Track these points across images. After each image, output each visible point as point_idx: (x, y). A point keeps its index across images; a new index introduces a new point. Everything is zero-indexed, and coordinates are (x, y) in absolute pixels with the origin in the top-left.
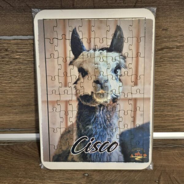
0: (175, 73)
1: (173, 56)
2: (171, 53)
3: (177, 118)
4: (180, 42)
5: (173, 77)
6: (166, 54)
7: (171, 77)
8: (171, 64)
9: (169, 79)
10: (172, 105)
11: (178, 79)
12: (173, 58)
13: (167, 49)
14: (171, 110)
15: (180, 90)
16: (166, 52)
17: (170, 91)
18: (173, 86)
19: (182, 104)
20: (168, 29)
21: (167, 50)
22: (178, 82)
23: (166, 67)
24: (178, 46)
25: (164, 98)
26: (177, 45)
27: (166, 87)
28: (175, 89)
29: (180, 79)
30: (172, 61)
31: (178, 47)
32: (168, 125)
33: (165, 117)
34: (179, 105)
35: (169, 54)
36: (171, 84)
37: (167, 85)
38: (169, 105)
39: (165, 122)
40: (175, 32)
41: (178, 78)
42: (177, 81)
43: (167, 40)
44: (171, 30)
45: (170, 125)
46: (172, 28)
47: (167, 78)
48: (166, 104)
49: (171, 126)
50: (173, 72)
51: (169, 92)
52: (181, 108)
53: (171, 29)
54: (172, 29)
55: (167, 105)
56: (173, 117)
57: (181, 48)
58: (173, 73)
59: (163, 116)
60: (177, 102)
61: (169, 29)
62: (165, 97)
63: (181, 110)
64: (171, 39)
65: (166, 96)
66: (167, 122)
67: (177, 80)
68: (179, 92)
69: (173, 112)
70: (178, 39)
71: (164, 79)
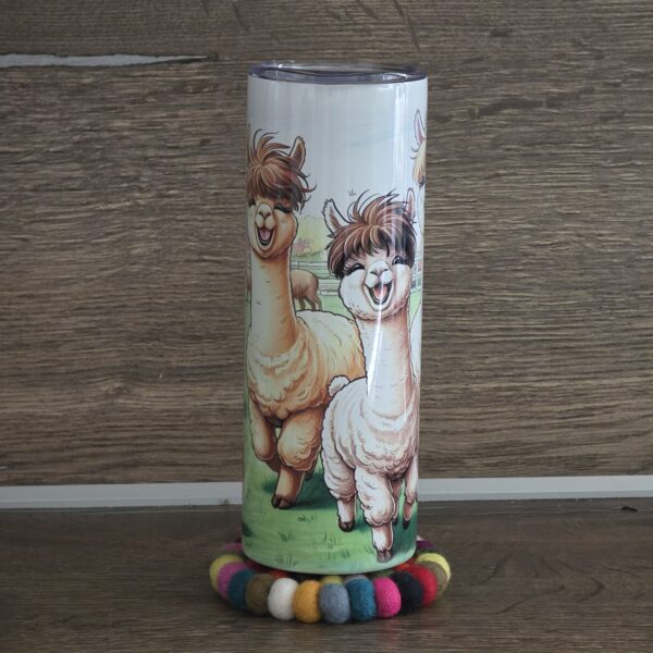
0: (554, 207)
1: (540, 135)
2: (530, 124)
3: (580, 406)
4: (557, 83)
5: (548, 222)
6: (512, 127)
7: (541, 222)
8: (535, 167)
9: (531, 230)
10: (555, 345)
11: (565, 229)
12: (541, 143)
13: (514, 106)
14: (554, 370)
15: (579, 279)
16: (512, 120)
17: (542, 281)
18: (551, 262)
19: (591, 340)
20: (511, 31)
21: (515, 111)
22: (567, 243)
23: (518, 182)
24: (554, 98)
25: (518, 314)
26: (548, 93)
27: (523, 264)
28: (561, 273)
29: (575, 229)
30: (538, 155)
31: (553, 102)
32: (547, 439)
33: (530, 403)
34: (582, 344)
35: (522, 129)
36: (540, 253)
37: (526, 255)
38: (545, 345)
39: (533, 427)
40: (536, 42)
41: (567, 225)
42: (563, 239)
43: (513, 74)
44: (521, 36)
45: (554, 438)
46: (525, 29)
47: (524, 226)
48: (531, 342)
49: (561, 445)
50: (546, 201)
51: (537, 289)
52: (589, 361)
53: (523, 32)
54: (527, 32)
55: (534, 345)
56: (562, 403)
57: (565, 103)
58: (546, 205)
59: (524, 396)
60: (572, 332)
61: (515, 34)
62: (522, 307)
63: (593, 368)
64: (526, 70)
65: (528, 307)
66: (540, 427)
67: (561, 236)
68: (577, 289)
69: (559, 380)
70: (550, 71)
71: (514, 232)
